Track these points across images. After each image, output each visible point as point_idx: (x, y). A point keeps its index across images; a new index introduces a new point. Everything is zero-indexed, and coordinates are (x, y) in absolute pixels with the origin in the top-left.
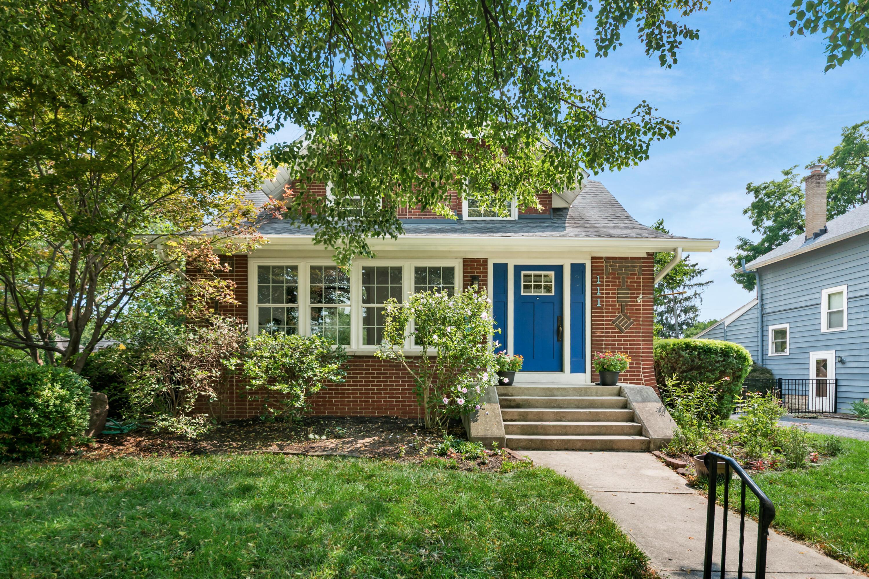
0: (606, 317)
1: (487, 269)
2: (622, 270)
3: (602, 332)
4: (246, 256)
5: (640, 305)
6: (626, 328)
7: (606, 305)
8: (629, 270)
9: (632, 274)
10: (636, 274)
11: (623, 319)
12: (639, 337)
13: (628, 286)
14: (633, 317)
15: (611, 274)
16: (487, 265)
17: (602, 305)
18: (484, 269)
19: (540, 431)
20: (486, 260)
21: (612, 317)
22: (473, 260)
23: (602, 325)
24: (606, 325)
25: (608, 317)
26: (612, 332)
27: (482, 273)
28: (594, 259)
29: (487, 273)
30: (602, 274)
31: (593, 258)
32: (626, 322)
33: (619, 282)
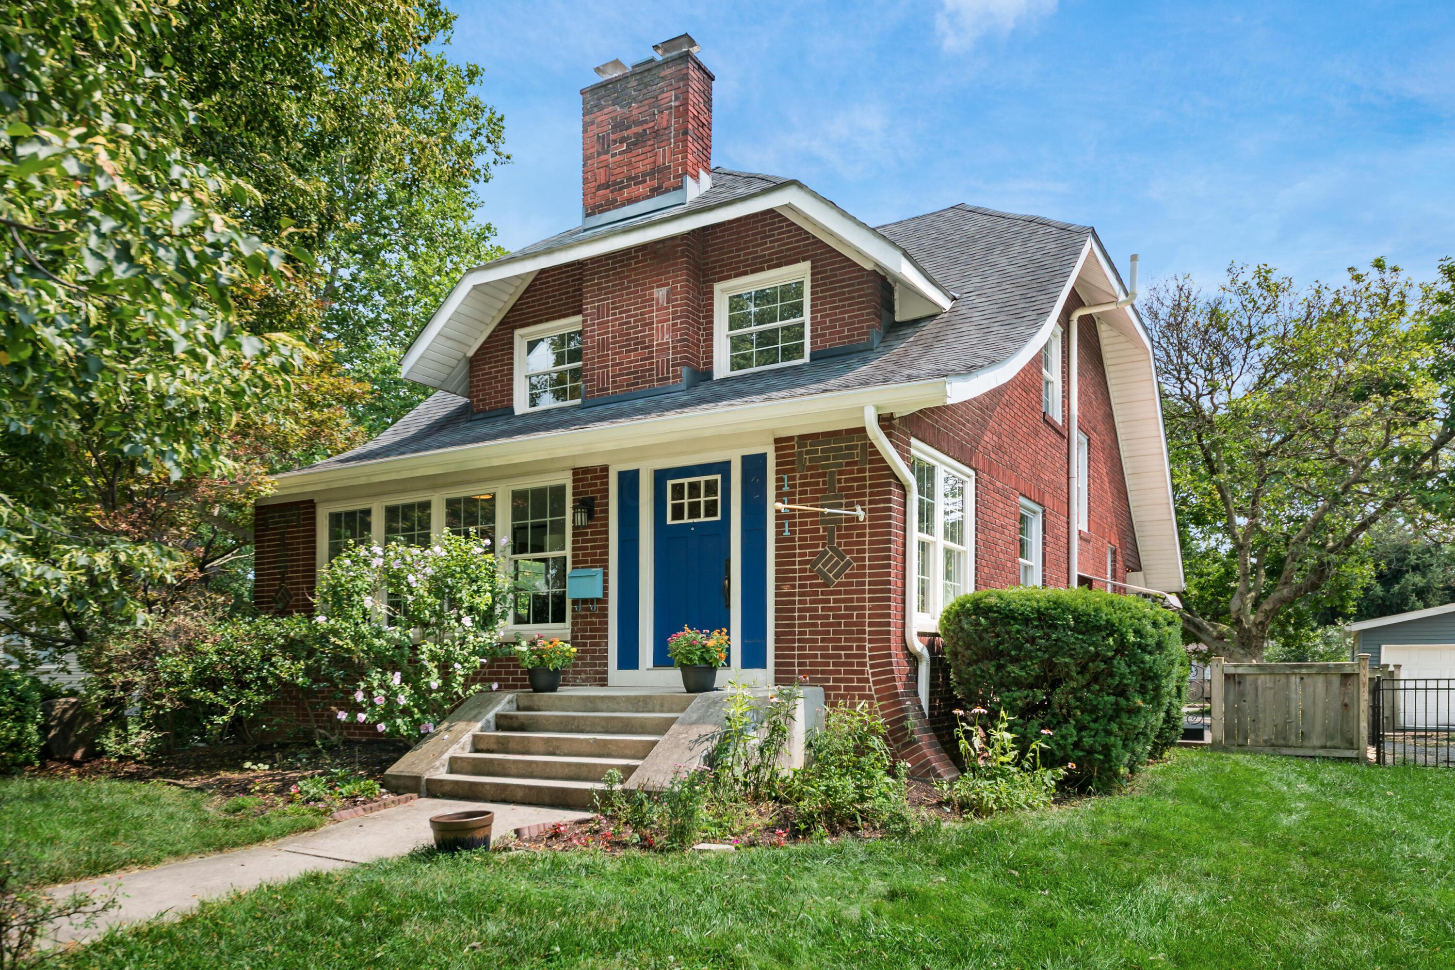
0: (801, 555)
1: (607, 483)
2: (828, 458)
3: (794, 587)
4: (312, 501)
5: (864, 527)
6: (837, 576)
7: (801, 532)
8: (843, 457)
9: (848, 464)
10: (855, 463)
11: (832, 558)
12: (863, 592)
13: (841, 489)
14: (850, 552)
15: (809, 468)
16: (607, 476)
17: (793, 532)
18: (602, 484)
19: (497, 769)
20: (605, 469)
21: (811, 554)
22: (586, 470)
23: (794, 571)
24: (801, 571)
25: (804, 555)
26: (811, 585)
27: (599, 491)
28: (781, 443)
29: (607, 490)
30: (793, 470)
31: (777, 441)
32: (837, 563)
33: (824, 483)
